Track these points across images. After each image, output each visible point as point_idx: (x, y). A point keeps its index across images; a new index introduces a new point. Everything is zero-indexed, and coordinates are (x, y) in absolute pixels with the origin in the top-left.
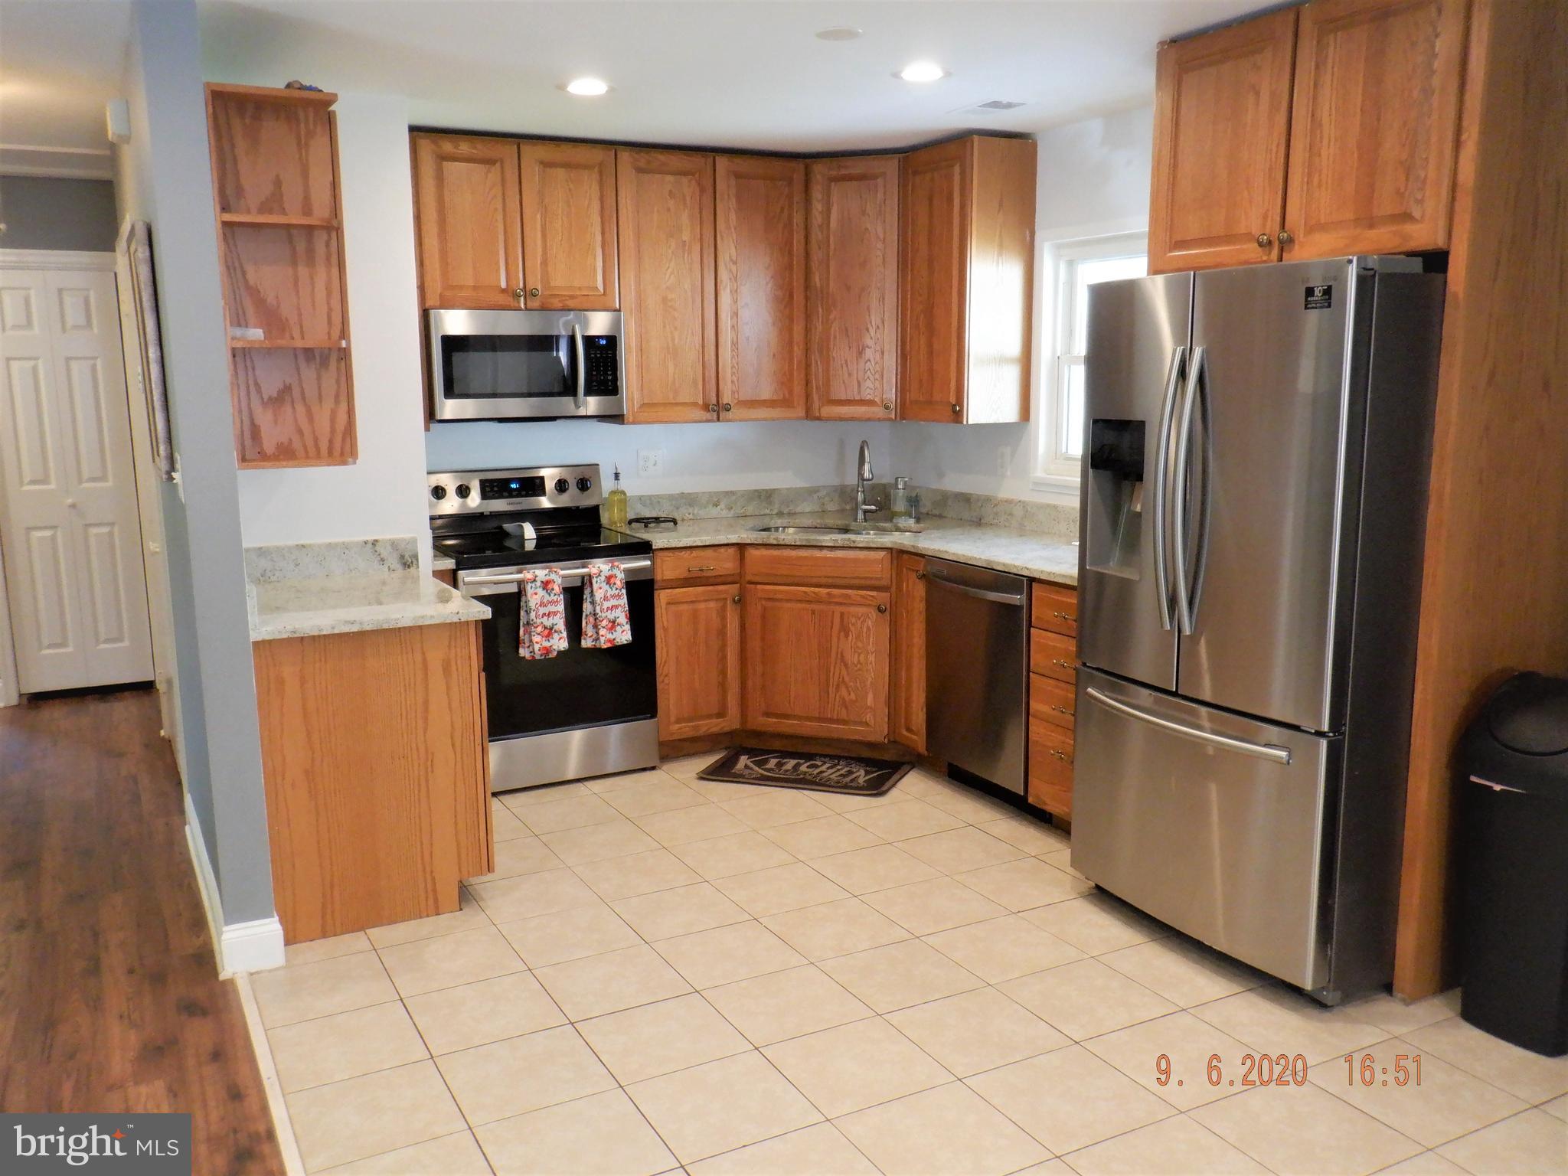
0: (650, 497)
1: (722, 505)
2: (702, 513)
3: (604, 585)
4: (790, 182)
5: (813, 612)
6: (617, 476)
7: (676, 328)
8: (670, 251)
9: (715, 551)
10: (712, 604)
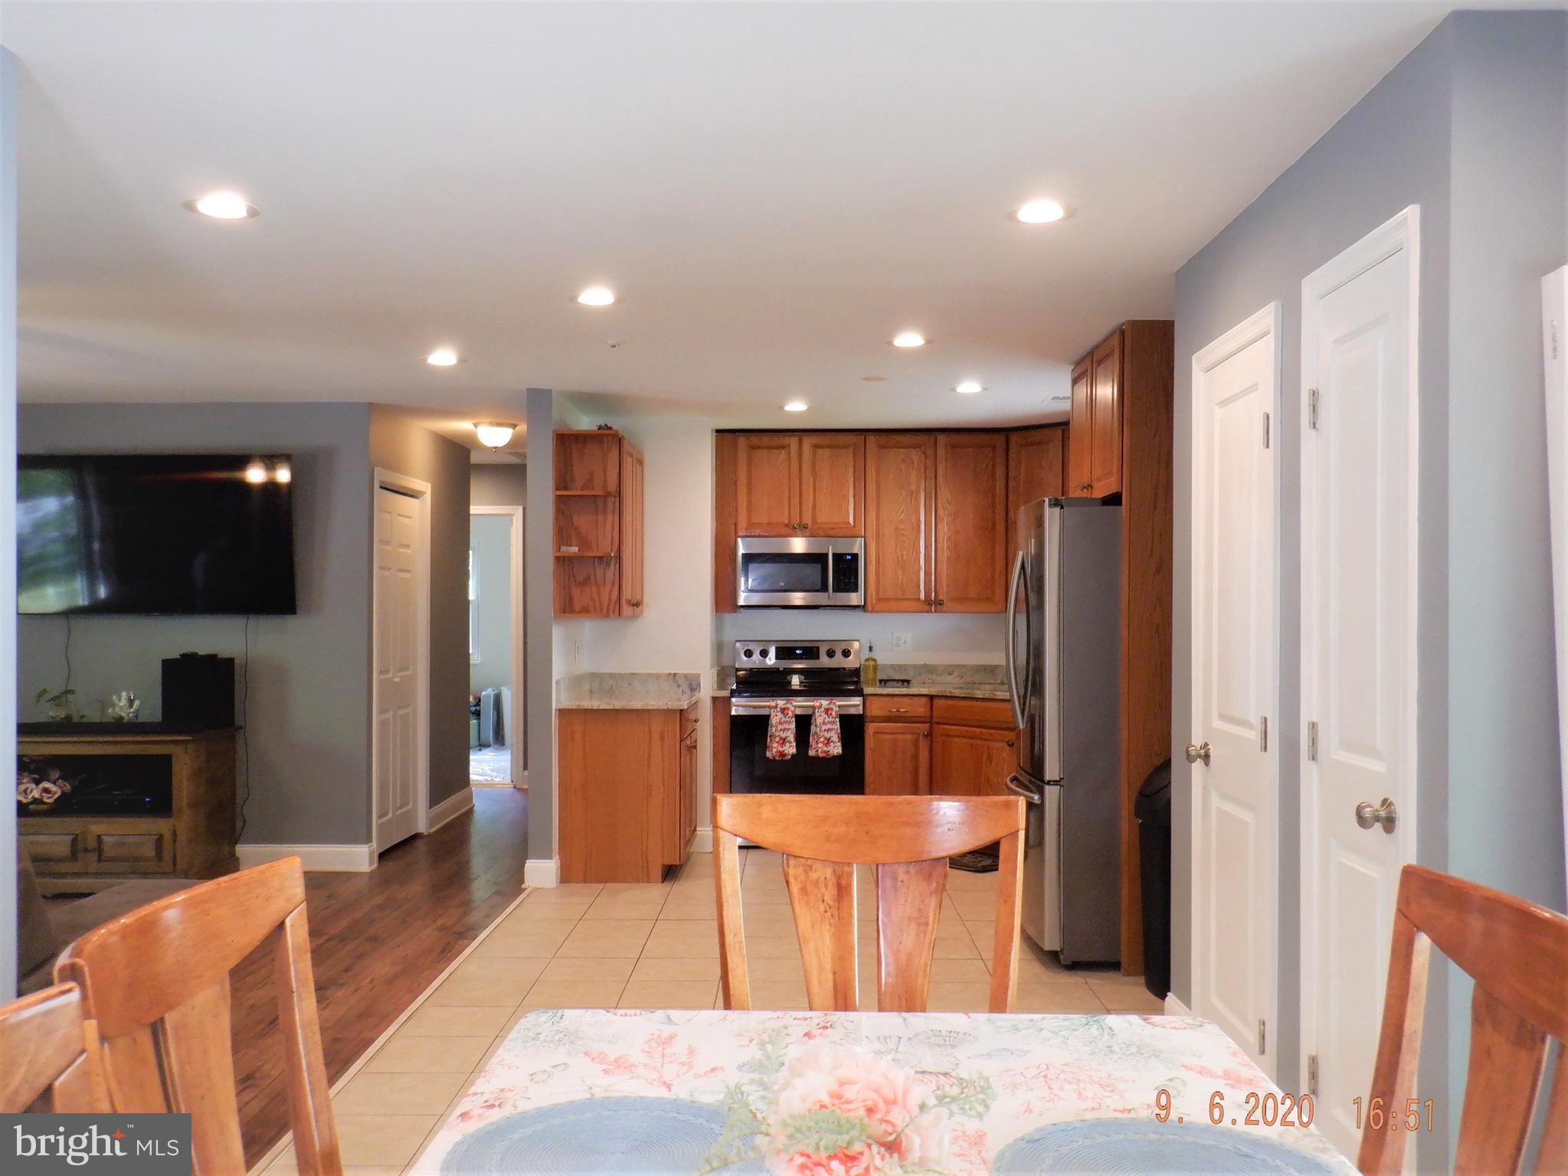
0: (899, 665)
1: (955, 674)
2: (939, 679)
3: (823, 714)
4: (994, 448)
5: (972, 745)
6: (871, 649)
7: (904, 548)
8: (902, 498)
9: (910, 699)
10: (908, 737)
